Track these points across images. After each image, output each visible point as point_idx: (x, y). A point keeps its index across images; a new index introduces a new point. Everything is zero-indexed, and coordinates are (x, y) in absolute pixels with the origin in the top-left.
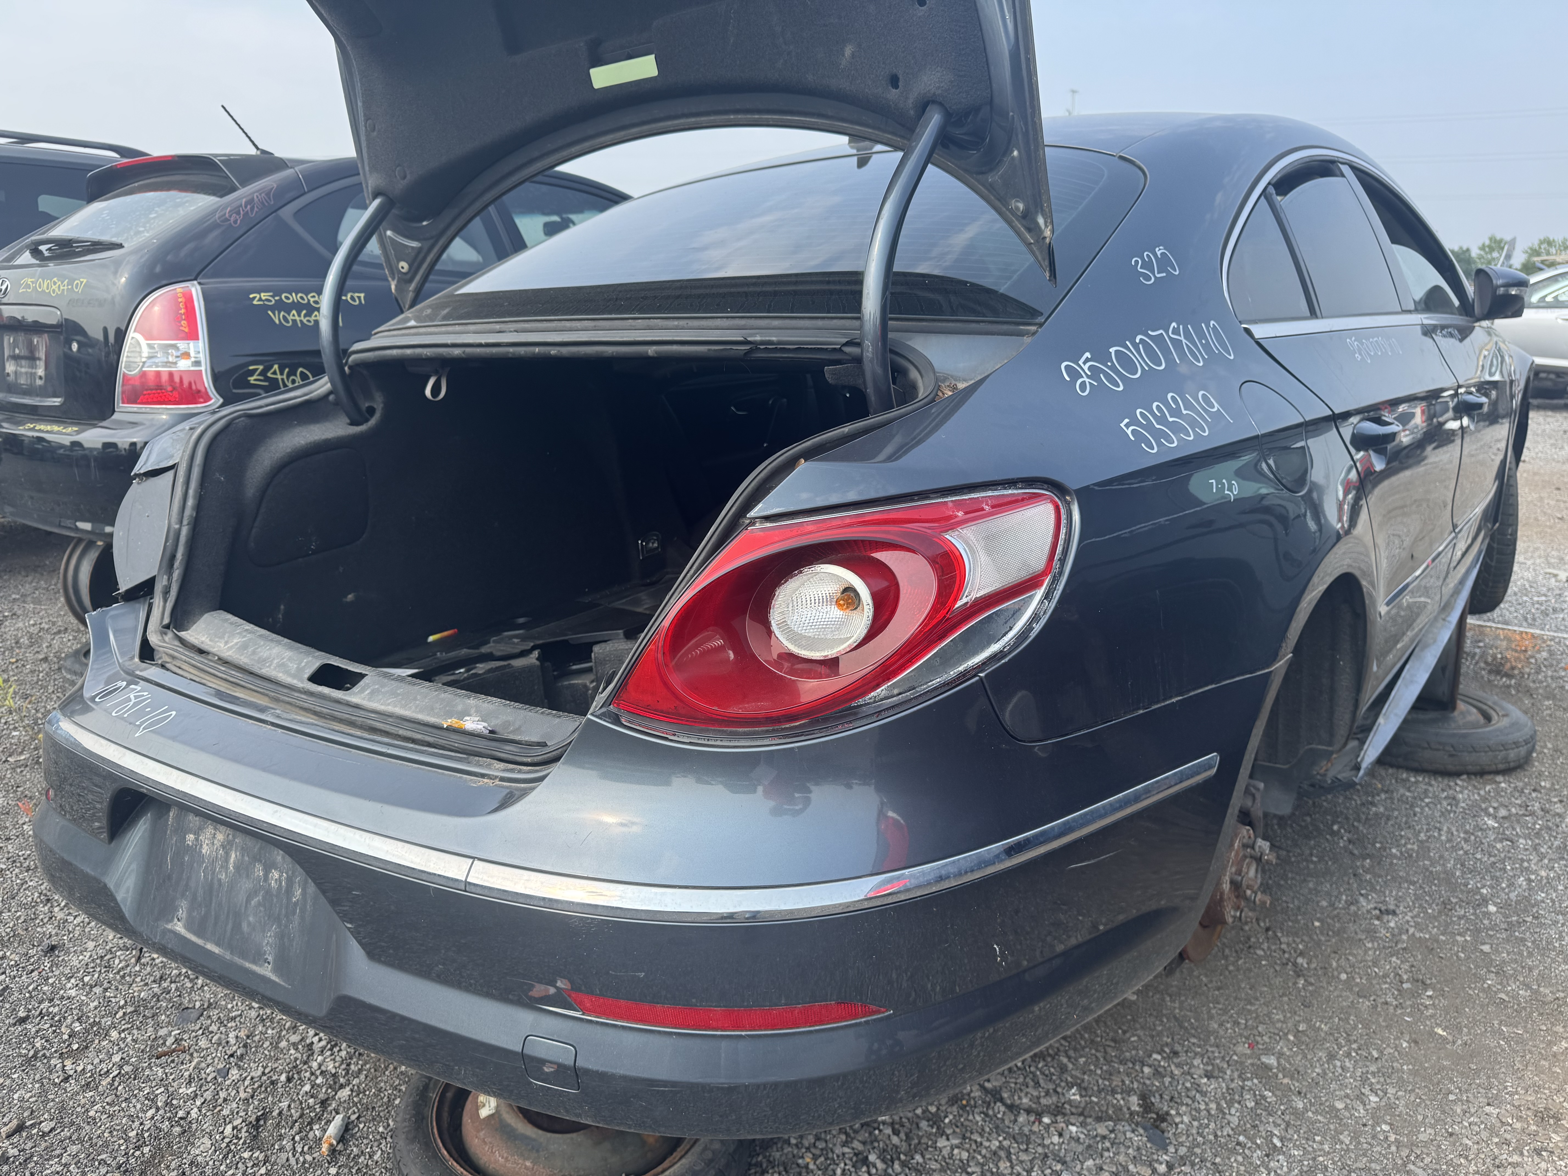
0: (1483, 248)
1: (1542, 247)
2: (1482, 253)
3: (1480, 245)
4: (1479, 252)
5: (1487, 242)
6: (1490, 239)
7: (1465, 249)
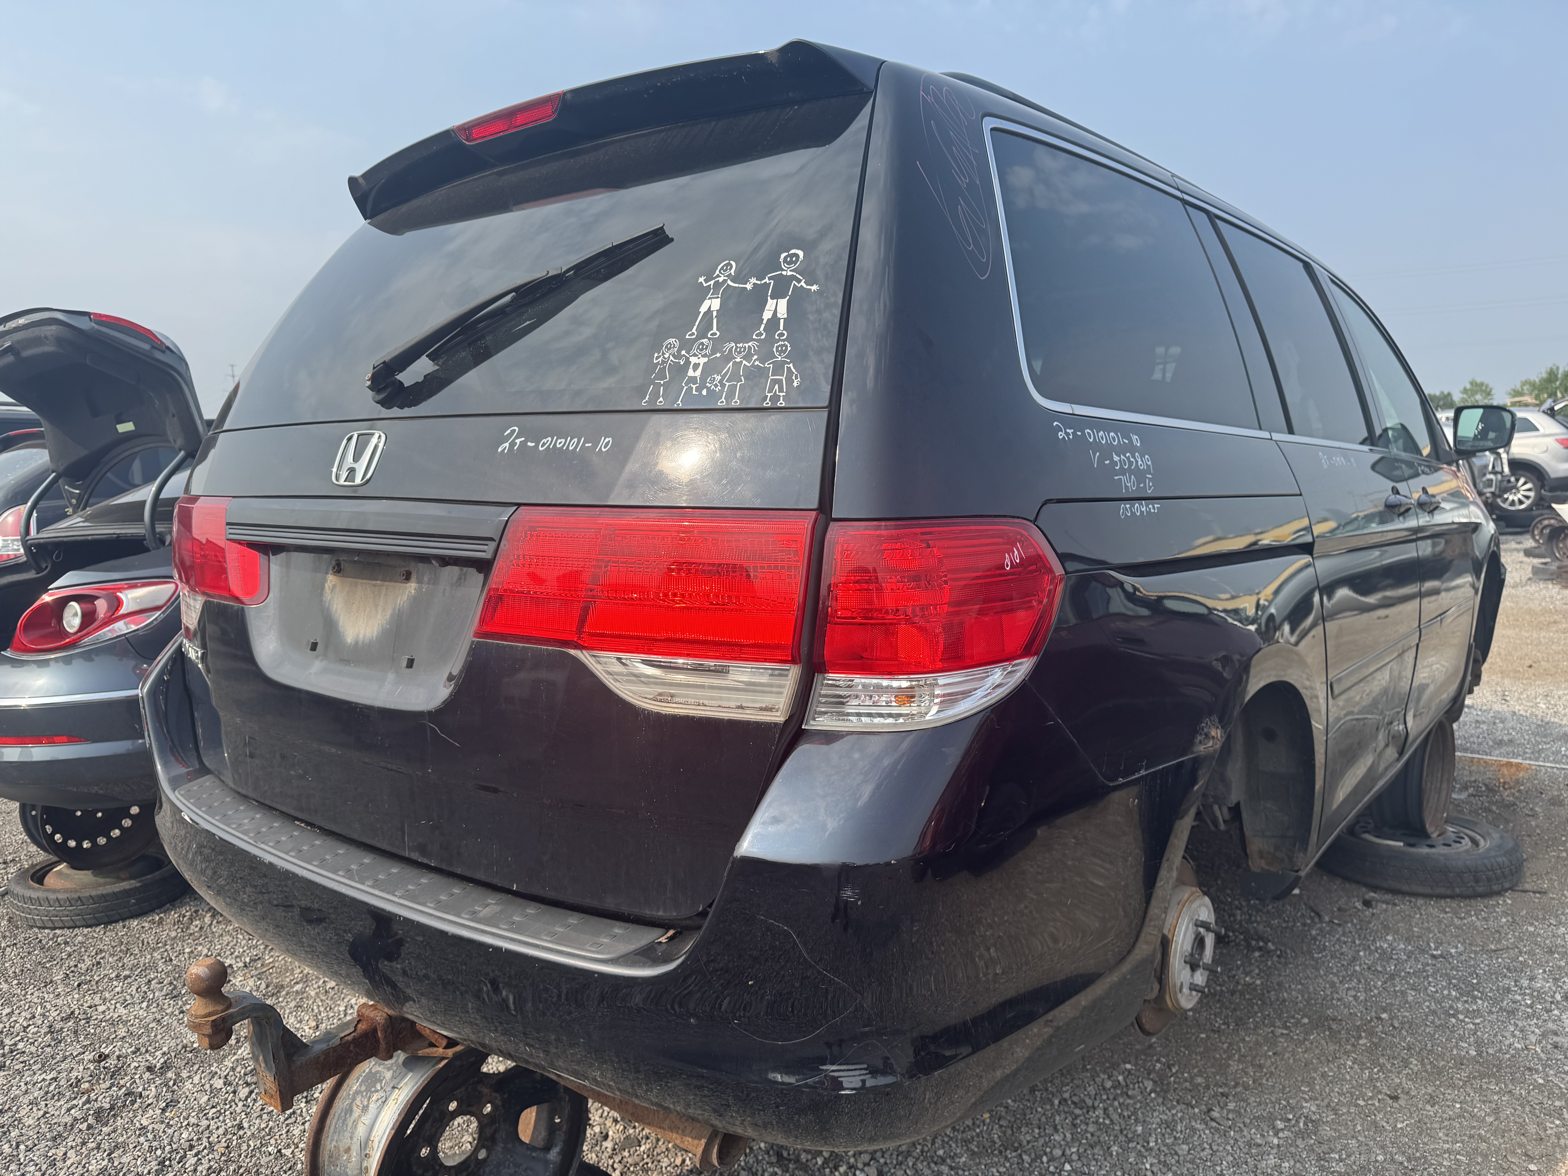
0: (1465, 391)
1: (1525, 388)
2: (1465, 396)
3: (1462, 388)
4: (1461, 396)
5: (1468, 386)
6: (1471, 383)
7: (1446, 393)
